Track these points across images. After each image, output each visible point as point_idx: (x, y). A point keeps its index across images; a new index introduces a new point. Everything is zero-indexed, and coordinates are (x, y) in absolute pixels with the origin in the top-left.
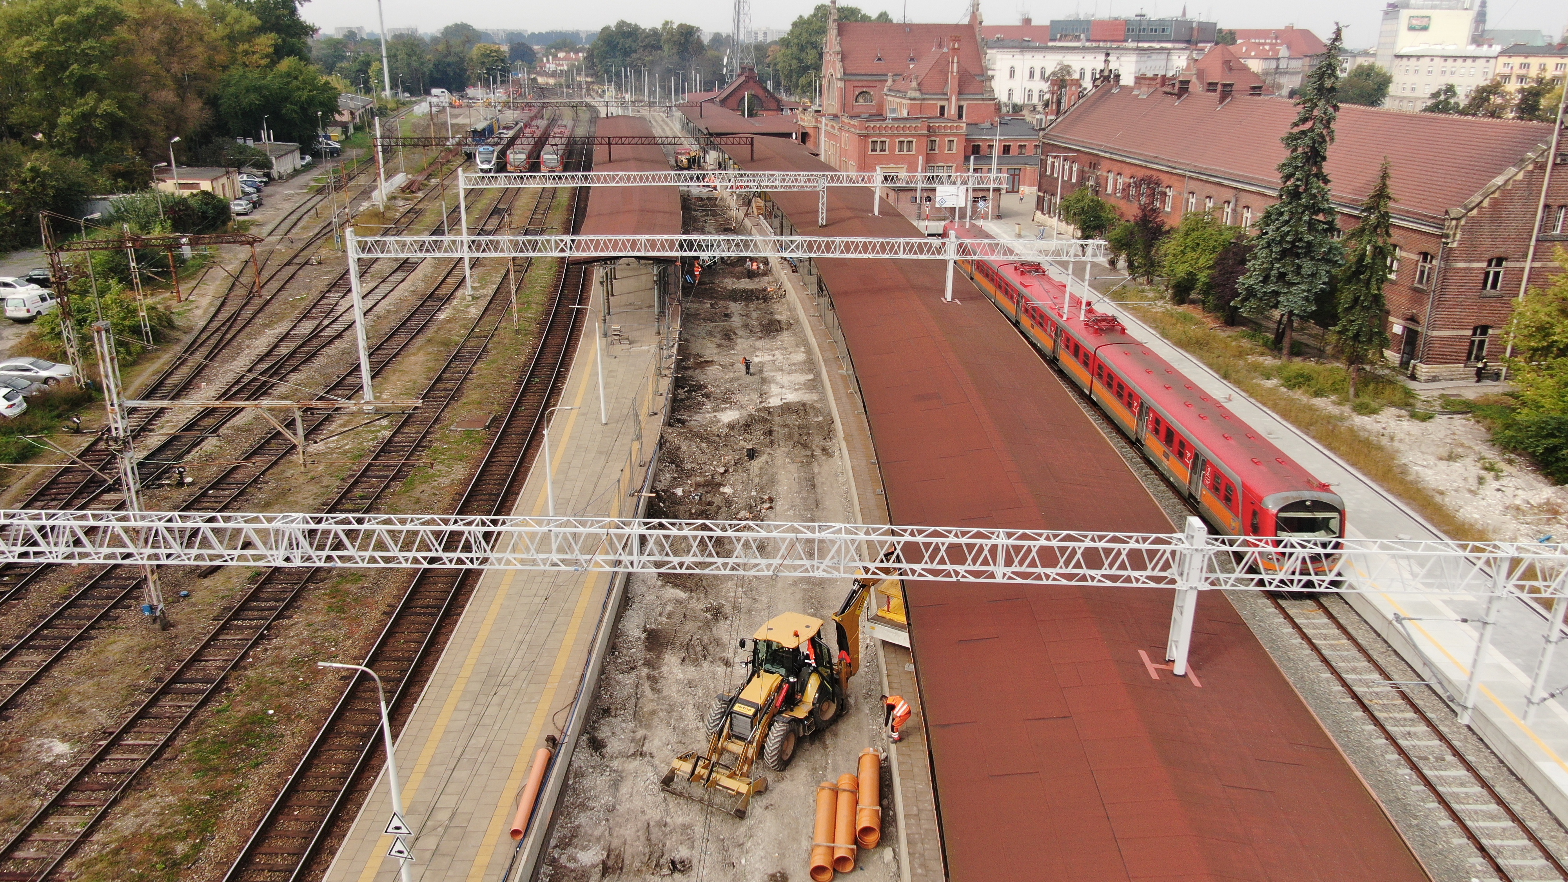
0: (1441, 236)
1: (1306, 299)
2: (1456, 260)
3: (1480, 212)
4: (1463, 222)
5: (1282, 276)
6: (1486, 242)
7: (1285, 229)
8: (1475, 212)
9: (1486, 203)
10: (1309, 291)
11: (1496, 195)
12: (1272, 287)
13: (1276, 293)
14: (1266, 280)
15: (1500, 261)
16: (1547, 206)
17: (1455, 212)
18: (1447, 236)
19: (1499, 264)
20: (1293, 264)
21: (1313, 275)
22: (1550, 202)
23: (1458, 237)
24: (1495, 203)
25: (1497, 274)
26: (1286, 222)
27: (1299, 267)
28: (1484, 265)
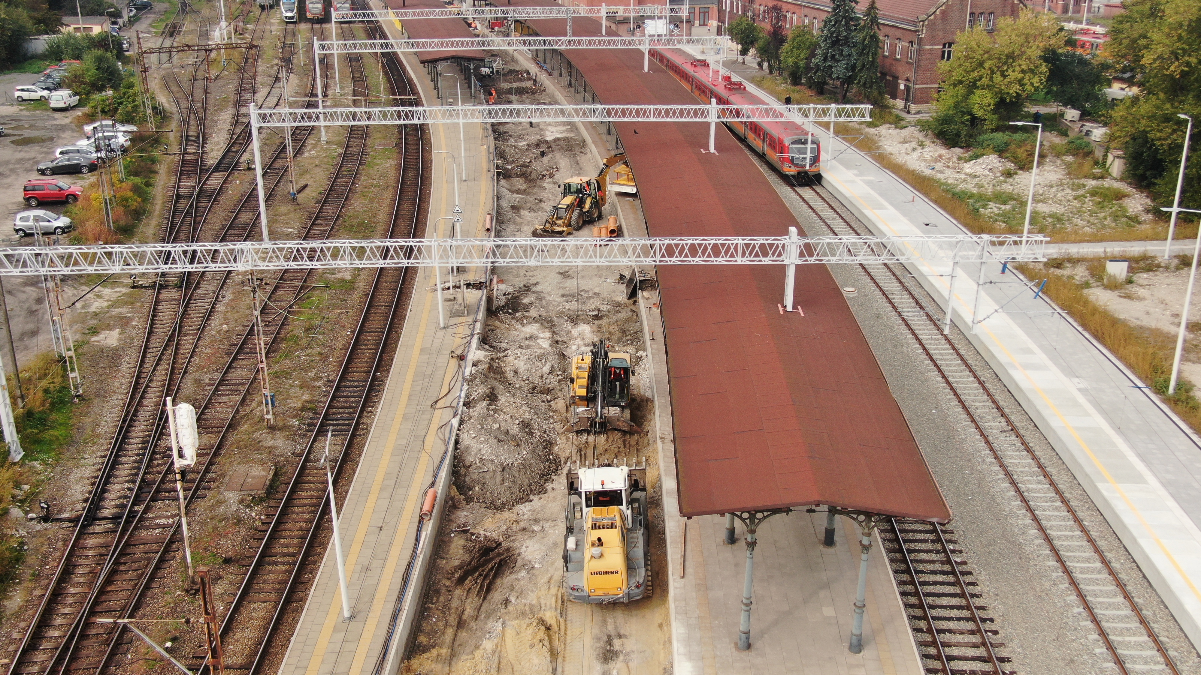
0: (916, 32)
1: (846, 69)
2: (925, 45)
3: (935, 17)
4: (926, 23)
5: (833, 56)
6: (940, 34)
7: (833, 29)
8: (932, 17)
9: (938, 12)
10: (847, 64)
11: (943, 8)
12: (828, 64)
13: (831, 67)
14: (825, 60)
15: (950, 45)
16: (972, 14)
17: (923, 17)
18: (918, 31)
19: (950, 46)
20: (839, 50)
21: (849, 55)
22: (974, 11)
23: (924, 31)
24: (943, 12)
25: (949, 53)
26: (834, 26)
27: (842, 51)
28: (941, 47)
